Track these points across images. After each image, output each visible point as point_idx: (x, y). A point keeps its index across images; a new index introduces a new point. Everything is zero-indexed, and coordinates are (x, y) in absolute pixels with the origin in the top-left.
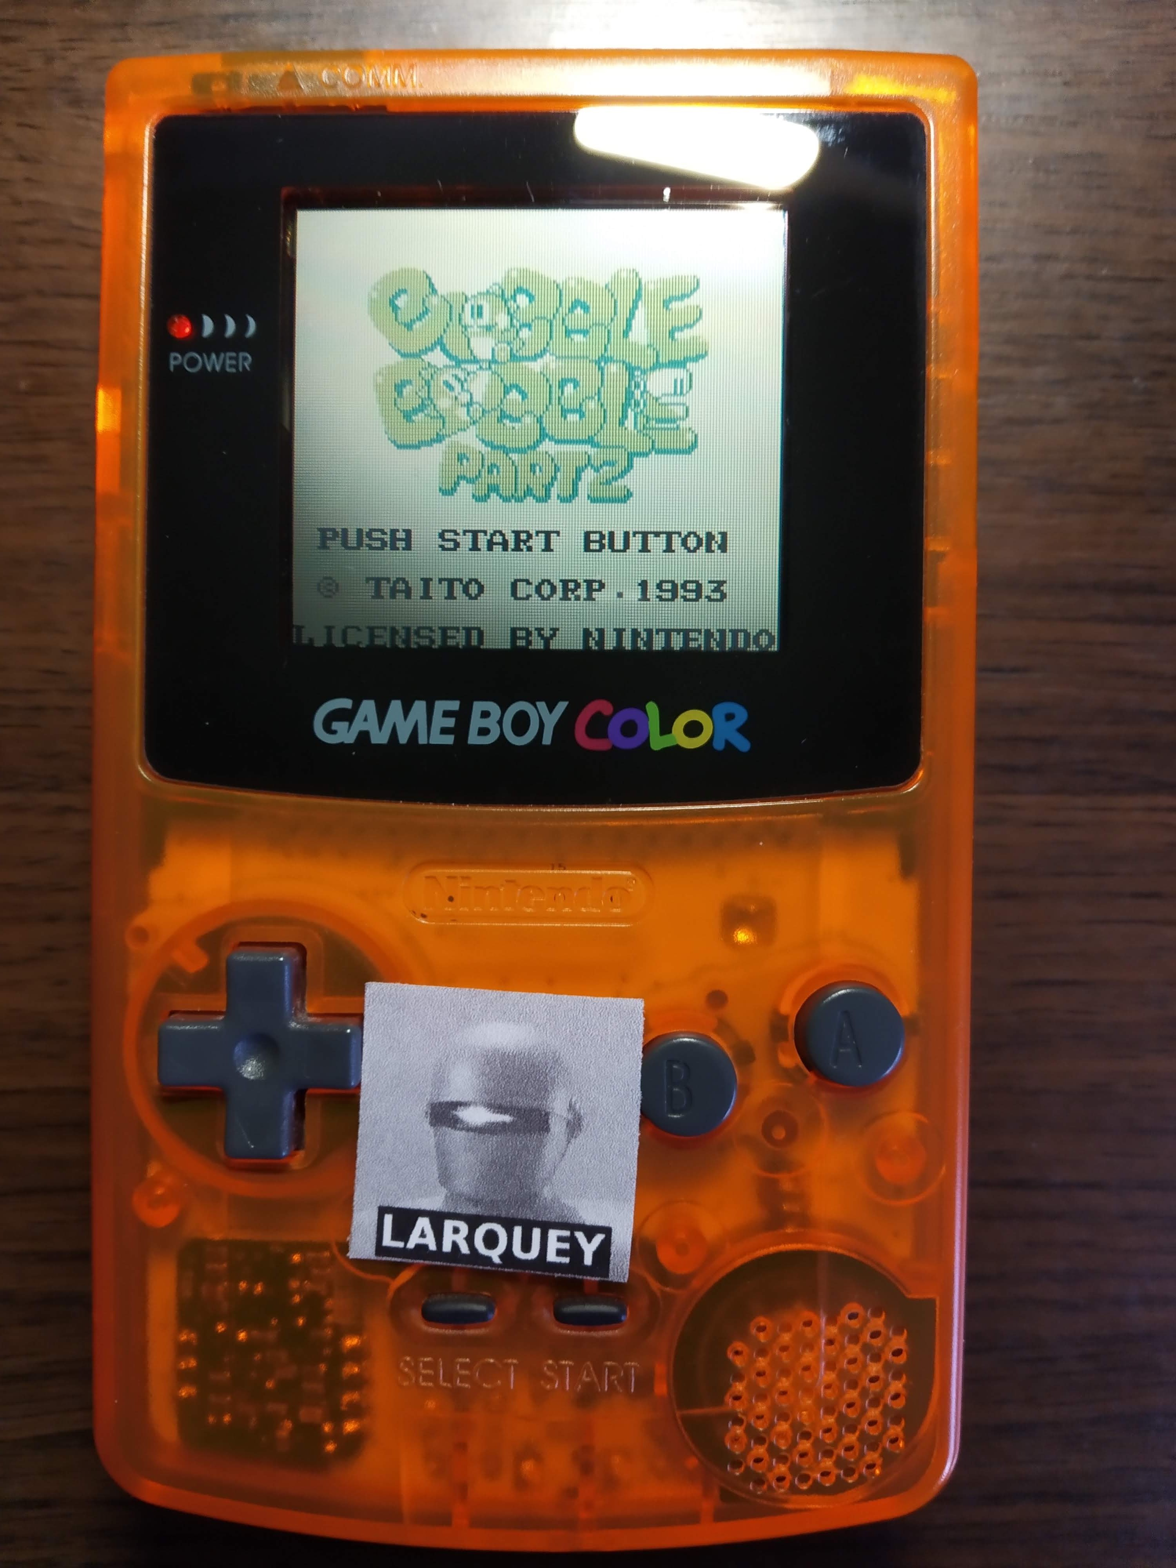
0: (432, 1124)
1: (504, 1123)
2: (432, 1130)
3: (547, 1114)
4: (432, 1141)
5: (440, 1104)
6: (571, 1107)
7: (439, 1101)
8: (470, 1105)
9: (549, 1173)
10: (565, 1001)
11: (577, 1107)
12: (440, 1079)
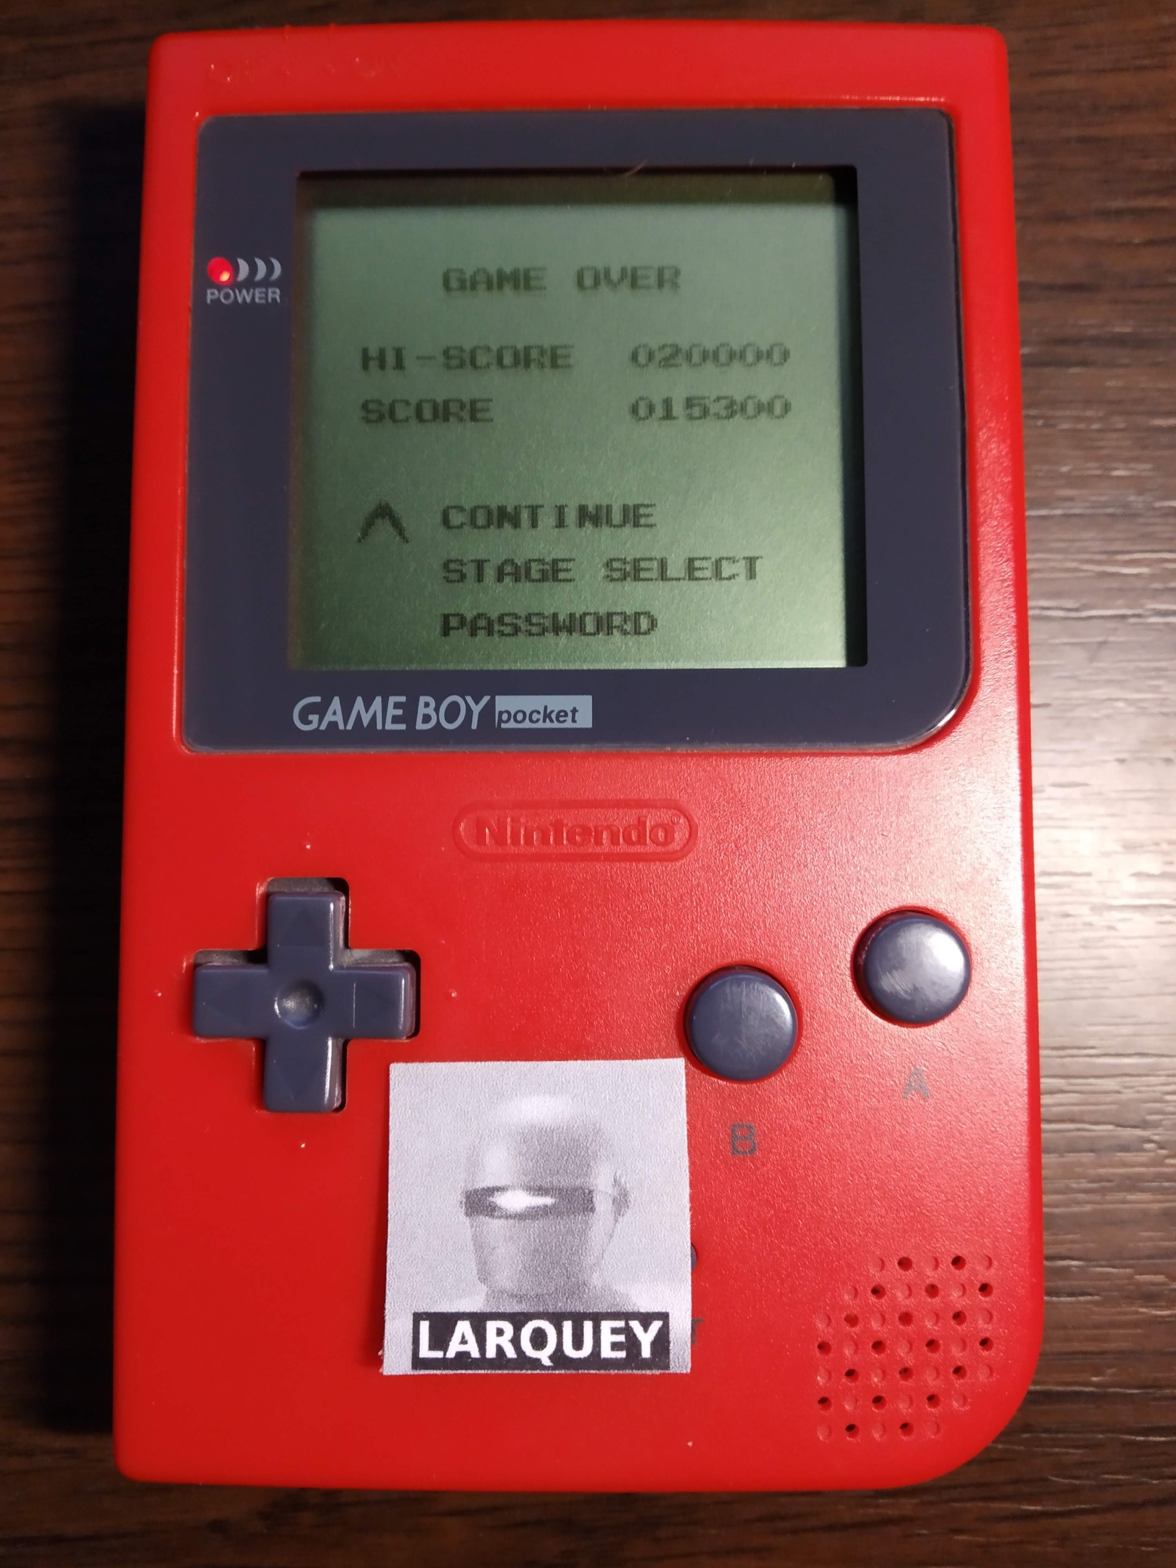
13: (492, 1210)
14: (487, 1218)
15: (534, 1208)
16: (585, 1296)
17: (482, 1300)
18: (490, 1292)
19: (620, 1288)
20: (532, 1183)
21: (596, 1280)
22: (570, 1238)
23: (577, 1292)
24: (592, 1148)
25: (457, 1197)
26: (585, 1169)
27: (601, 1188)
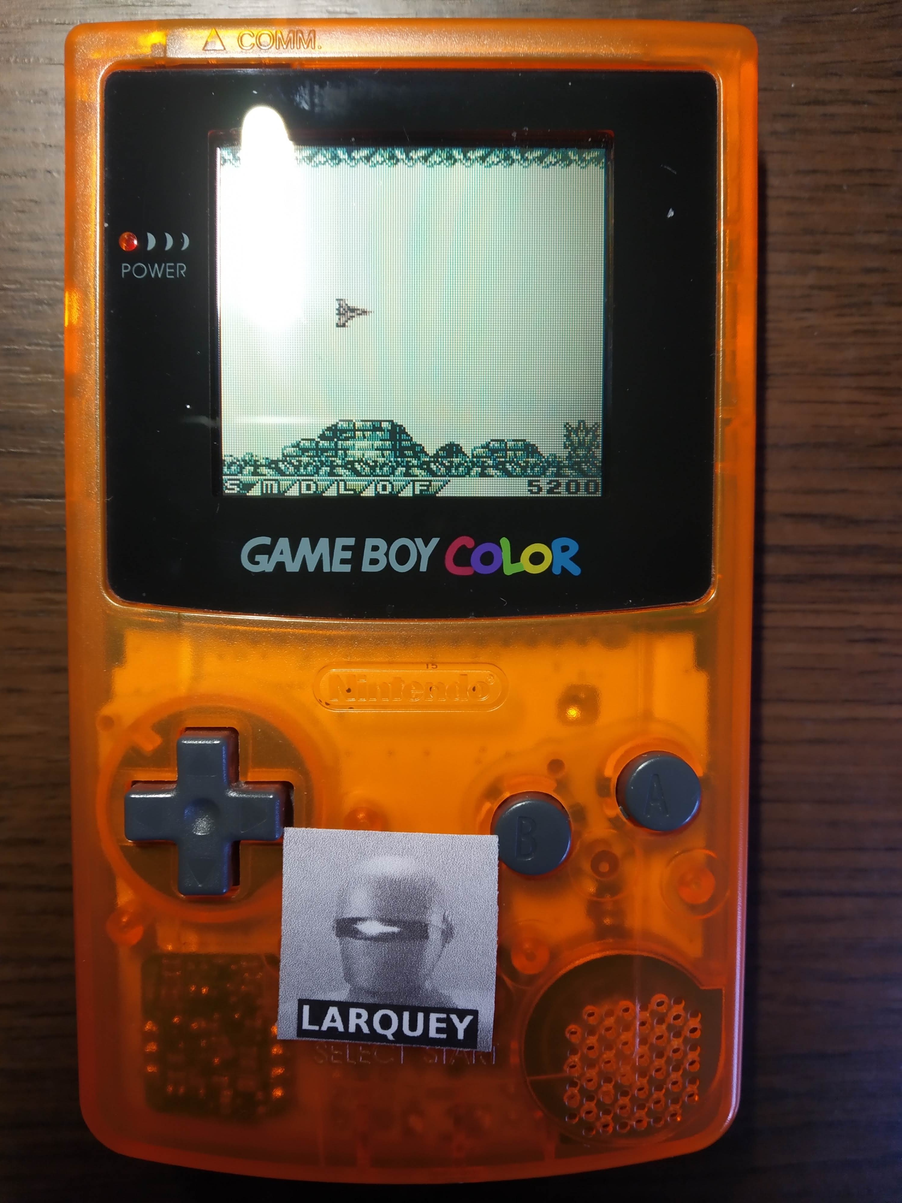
0: (338, 935)
1: (394, 933)
2: (338, 940)
3: (426, 925)
4: (338, 948)
5: (344, 920)
6: (445, 920)
7: (342, 917)
8: (366, 920)
9: (429, 970)
10: (438, 839)
11: (450, 919)
12: (343, 901)
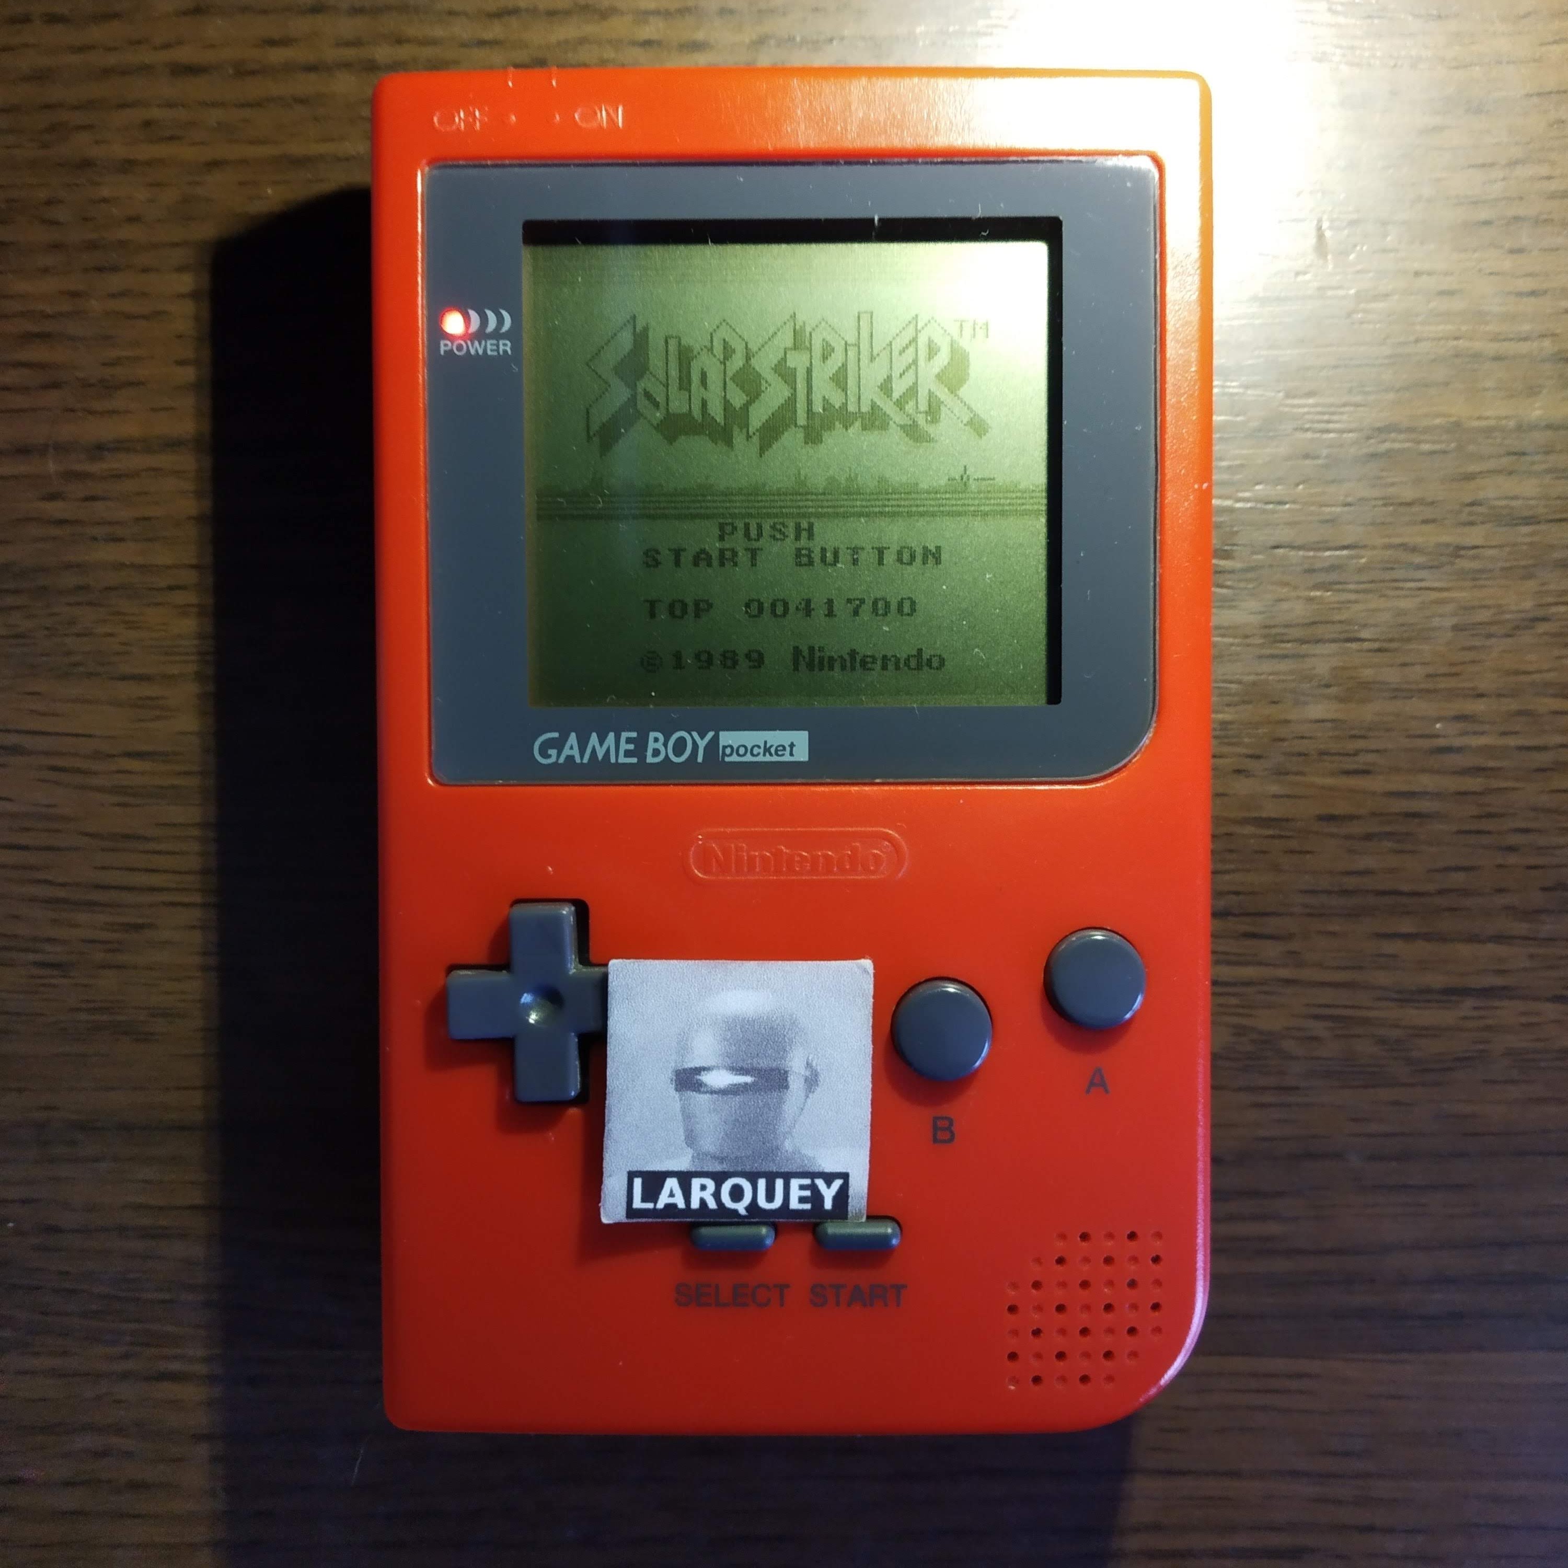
13: (698, 1087)
14: (694, 1093)
15: (736, 1085)
16: (778, 1158)
17: (689, 1161)
18: (695, 1155)
19: (808, 1152)
20: (734, 1064)
21: (788, 1145)
22: (766, 1110)
23: (771, 1155)
24: (788, 1036)
25: (669, 1074)
26: (782, 1053)
27: (795, 1069)
